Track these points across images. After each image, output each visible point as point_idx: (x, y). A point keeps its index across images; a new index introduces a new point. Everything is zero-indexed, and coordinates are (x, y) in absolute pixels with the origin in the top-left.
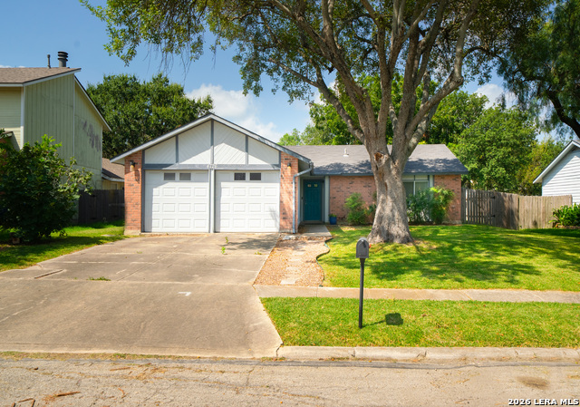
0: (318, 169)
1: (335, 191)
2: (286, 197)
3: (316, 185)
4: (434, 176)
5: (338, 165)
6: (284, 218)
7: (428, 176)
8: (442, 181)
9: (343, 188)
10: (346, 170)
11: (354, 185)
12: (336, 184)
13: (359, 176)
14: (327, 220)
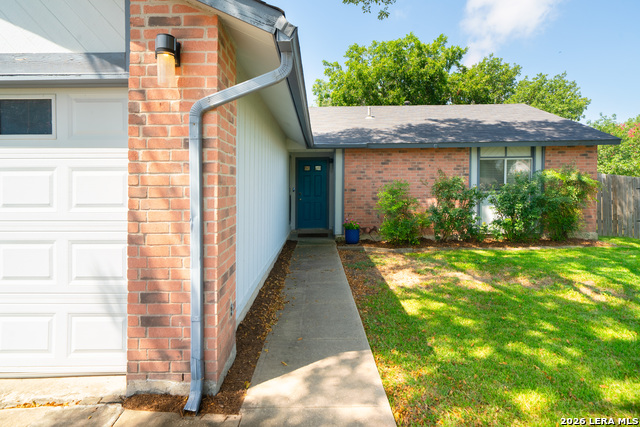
0: (322, 137)
1: (354, 177)
2: (158, 222)
3: (318, 168)
4: (544, 149)
5: (360, 131)
6: (148, 322)
7: (533, 150)
8: (560, 158)
9: (370, 173)
10: (376, 137)
11: (390, 166)
12: (357, 164)
13: (402, 150)
14: (338, 230)
